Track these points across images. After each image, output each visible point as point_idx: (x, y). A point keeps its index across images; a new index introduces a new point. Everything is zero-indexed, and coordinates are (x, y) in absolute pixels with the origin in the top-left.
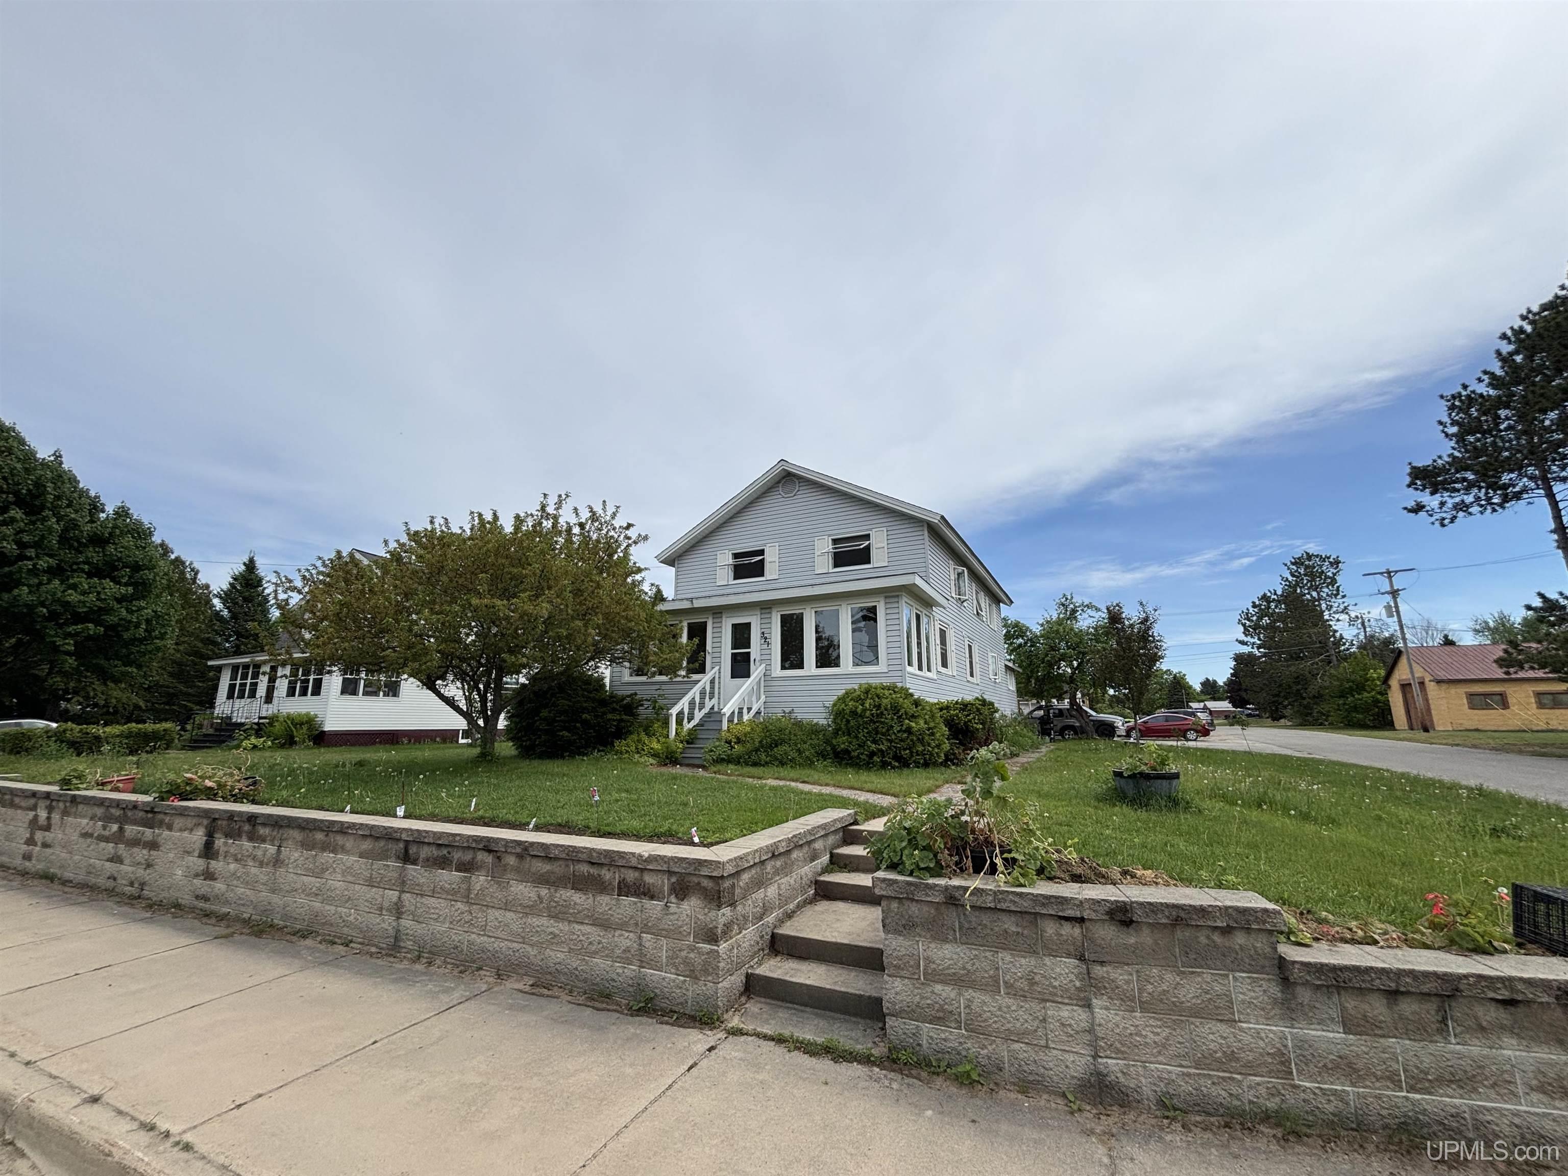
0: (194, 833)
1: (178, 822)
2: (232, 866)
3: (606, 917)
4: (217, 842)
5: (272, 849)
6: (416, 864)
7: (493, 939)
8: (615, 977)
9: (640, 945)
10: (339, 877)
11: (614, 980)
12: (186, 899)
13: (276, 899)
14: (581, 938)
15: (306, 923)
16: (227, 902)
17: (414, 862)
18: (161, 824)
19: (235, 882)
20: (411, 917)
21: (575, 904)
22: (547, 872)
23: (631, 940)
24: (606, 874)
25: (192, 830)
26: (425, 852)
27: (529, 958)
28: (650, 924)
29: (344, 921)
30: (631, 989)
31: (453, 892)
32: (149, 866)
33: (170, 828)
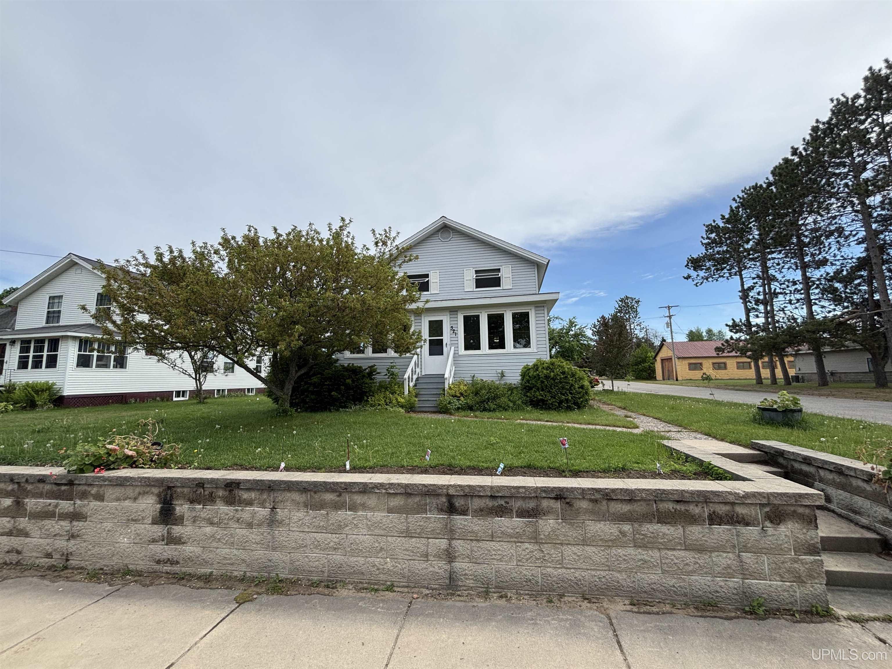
0: (137, 501)
1: (110, 492)
2: (208, 530)
3: (701, 542)
4: (178, 508)
5: (263, 512)
6: (466, 515)
7: (572, 570)
8: (719, 590)
9: (741, 562)
10: (365, 531)
11: (717, 592)
12: (142, 565)
13: (276, 556)
14: (676, 561)
15: (326, 574)
16: (206, 563)
17: (464, 512)
18: (84, 495)
19: (215, 544)
20: (467, 560)
21: (664, 534)
22: (629, 511)
23: (730, 559)
24: (695, 510)
25: (135, 499)
26: (477, 503)
27: (618, 582)
28: (749, 545)
29: (378, 569)
30: (736, 597)
31: (518, 536)
32: (73, 536)
33: (100, 498)
